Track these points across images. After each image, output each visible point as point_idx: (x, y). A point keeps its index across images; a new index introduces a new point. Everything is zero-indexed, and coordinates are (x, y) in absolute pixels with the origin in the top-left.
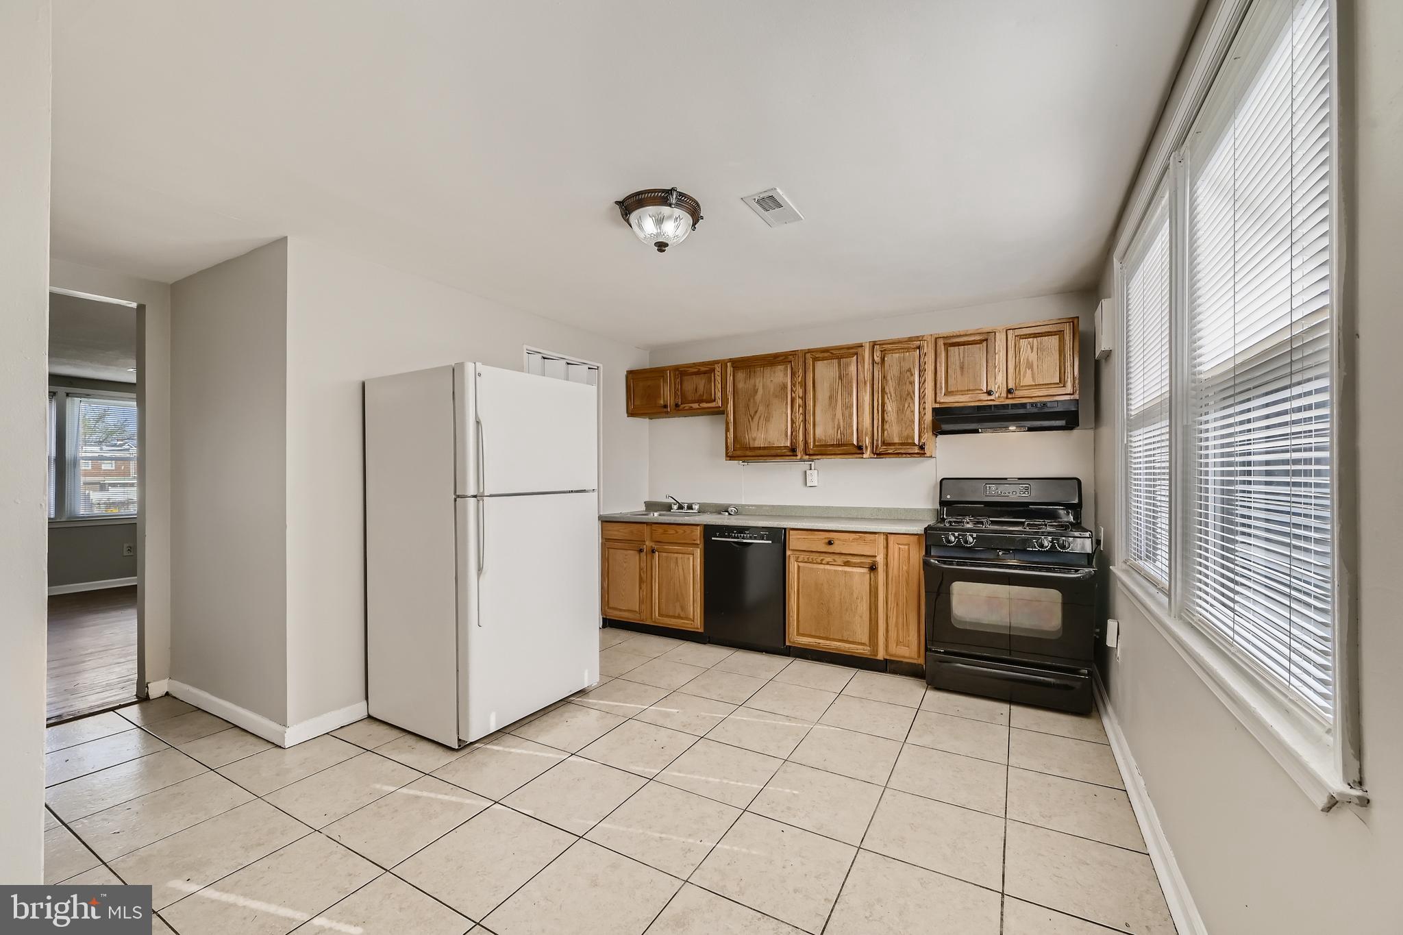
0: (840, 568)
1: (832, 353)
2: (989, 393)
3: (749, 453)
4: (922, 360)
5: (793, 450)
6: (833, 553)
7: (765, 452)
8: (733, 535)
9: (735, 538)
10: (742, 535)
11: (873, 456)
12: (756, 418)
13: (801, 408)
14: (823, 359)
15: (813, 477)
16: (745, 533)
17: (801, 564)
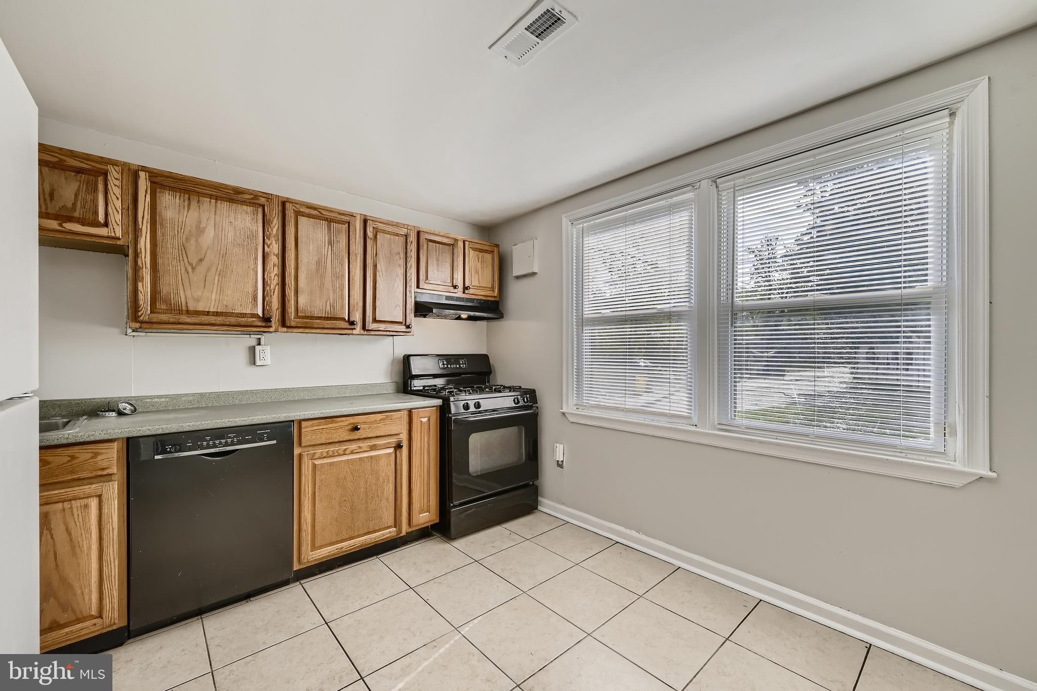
0: (366, 455)
1: (319, 212)
2: (455, 287)
3: (185, 318)
4: (408, 247)
5: (267, 319)
6: (359, 439)
7: (219, 320)
8: (205, 443)
9: (208, 447)
10: (223, 441)
11: (362, 332)
12: (201, 269)
13: (276, 268)
14: (309, 216)
15: (265, 354)
16: (230, 438)
17: (317, 462)
